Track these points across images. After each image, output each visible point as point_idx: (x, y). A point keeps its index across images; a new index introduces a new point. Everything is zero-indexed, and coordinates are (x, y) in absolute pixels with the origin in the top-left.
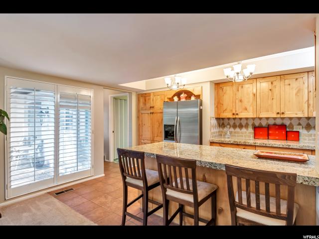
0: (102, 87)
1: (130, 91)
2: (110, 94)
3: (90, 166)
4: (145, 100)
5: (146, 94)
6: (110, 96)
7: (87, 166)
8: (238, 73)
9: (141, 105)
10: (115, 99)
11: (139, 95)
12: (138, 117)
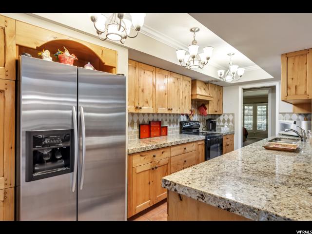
8: (194, 57)
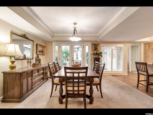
0: (127, 43)
1: (140, 43)
2: (129, 45)
3: (122, 70)
4: (149, 46)
5: (150, 43)
6: (129, 46)
7: (121, 70)
9: (147, 48)
10: (132, 46)
11: (145, 44)
12: (145, 54)
